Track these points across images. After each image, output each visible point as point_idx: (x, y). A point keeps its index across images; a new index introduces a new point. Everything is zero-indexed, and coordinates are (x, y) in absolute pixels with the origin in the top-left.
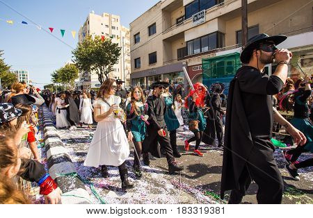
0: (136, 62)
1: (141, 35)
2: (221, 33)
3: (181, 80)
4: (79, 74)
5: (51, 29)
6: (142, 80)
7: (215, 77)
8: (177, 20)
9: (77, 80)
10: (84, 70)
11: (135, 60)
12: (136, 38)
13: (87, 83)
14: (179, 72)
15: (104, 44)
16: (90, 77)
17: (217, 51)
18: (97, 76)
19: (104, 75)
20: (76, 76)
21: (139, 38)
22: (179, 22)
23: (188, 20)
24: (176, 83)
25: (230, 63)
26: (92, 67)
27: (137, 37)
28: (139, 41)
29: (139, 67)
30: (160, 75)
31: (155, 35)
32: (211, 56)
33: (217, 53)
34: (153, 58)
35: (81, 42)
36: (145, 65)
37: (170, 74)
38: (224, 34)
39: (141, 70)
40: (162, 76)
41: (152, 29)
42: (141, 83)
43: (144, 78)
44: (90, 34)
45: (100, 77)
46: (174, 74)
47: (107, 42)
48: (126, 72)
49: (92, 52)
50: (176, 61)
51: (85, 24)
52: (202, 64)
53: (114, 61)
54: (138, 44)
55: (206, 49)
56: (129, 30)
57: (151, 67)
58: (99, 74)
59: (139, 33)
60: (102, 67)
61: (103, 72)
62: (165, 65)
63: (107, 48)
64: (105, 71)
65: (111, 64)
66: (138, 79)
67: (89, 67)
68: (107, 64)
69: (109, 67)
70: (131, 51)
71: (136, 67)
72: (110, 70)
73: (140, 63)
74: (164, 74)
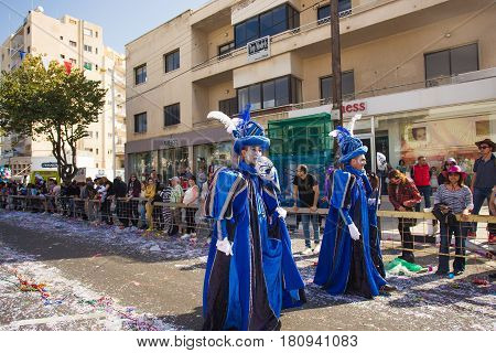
0: (138, 121)
1: (148, 70)
2: (296, 79)
6: (148, 157)
8: (220, 47)
11: (136, 116)
12: (139, 74)
13: (21, 161)
16: (29, 147)
17: (290, 108)
18: (50, 146)
19: (68, 147)
21: (144, 75)
22: (223, 52)
23: (238, 51)
25: (314, 131)
26: (38, 125)
27: (140, 72)
28: (143, 81)
29: (145, 131)
30: (184, 149)
31: (176, 72)
32: (280, 117)
33: (290, 113)
34: (172, 115)
36: (156, 126)
37: (205, 145)
38: (301, 81)
39: (147, 136)
40: (190, 150)
41: (171, 60)
42: (146, 163)
45: (57, 148)
46: (211, 148)
47: (74, 77)
49: (40, 94)
51: (21, 33)
52: (268, 130)
53: (90, 117)
54: (142, 87)
55: (271, 104)
56: (123, 57)
57: (170, 131)
58: (54, 143)
59: (145, 65)
60: (63, 127)
61: (65, 138)
62: (197, 128)
63: (75, 88)
64: (69, 135)
65: (84, 123)
66: (140, 154)
67: (31, 126)
68: (74, 122)
69: (80, 128)
70: (128, 99)
71: (136, 130)
72: (81, 133)
73: (146, 124)
74: (193, 146)
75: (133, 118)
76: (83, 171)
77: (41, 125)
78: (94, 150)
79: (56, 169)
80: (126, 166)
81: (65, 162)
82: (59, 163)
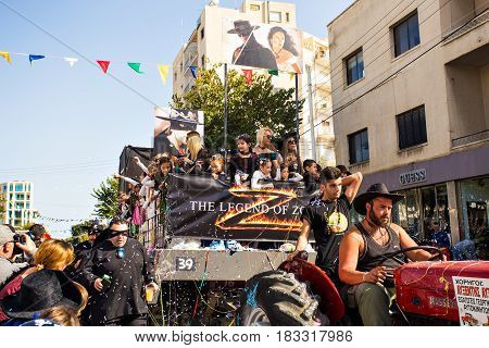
0: (355, 145)
1: (366, 58)
5: (104, 65)
11: (351, 137)
12: (352, 68)
15: (248, 95)
21: (360, 67)
27: (353, 64)
28: (359, 76)
29: (365, 161)
30: (441, 187)
31: (415, 52)
34: (412, 128)
35: (180, 93)
37: (479, 180)
39: (372, 168)
40: (450, 188)
41: (404, 33)
44: (208, 67)
47: (257, 89)
51: (194, 39)
54: (358, 88)
56: (326, 43)
57: (409, 157)
59: (360, 50)
62: (460, 147)
63: (258, 105)
70: (336, 111)
71: (352, 160)
73: (367, 148)
74: (456, 181)
75: (346, 140)
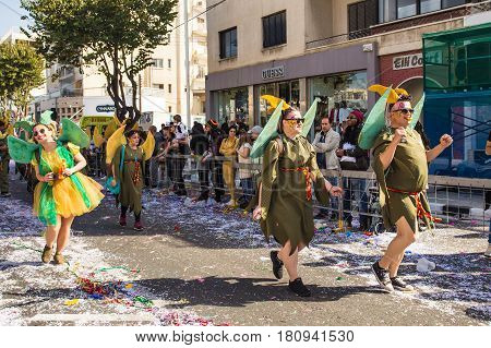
0: (225, 41)
3: (357, 96)
4: (44, 73)
6: (240, 95)
7: (460, 89)
9: (38, 92)
10: (62, 60)
11: (222, 34)
13: (70, 102)
14: (353, 72)
16: (80, 82)
17: (467, 11)
18: (103, 80)
19: (125, 79)
20: (35, 80)
24: (344, 105)
26: (88, 51)
29: (234, 56)
30: (295, 82)
32: (449, 26)
33: (466, 18)
34: (274, 30)
36: (250, 49)
37: (325, 78)
39: (239, 63)
40: (302, 84)
42: (237, 106)
43: (246, 87)
45: (114, 84)
46: (338, 80)
48: (194, 70)
50: (344, 41)
52: (423, 50)
53: (156, 37)
55: (433, 5)
57: (270, 57)
58: (108, 75)
60: (120, 53)
61: (123, 69)
62: (312, 50)
64: (129, 64)
65: (148, 46)
66: (229, 91)
67: (78, 53)
68: (135, 45)
69: (142, 54)
70: (209, 8)
71: (222, 55)
72: (144, 61)
73: (236, 45)
74: (307, 78)
75: (217, 36)
76: (149, 116)
77: (90, 51)
78: (166, 87)
79: (112, 114)
80: (208, 109)
81: (123, 103)
82: (116, 105)
